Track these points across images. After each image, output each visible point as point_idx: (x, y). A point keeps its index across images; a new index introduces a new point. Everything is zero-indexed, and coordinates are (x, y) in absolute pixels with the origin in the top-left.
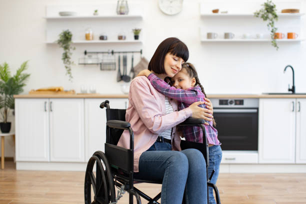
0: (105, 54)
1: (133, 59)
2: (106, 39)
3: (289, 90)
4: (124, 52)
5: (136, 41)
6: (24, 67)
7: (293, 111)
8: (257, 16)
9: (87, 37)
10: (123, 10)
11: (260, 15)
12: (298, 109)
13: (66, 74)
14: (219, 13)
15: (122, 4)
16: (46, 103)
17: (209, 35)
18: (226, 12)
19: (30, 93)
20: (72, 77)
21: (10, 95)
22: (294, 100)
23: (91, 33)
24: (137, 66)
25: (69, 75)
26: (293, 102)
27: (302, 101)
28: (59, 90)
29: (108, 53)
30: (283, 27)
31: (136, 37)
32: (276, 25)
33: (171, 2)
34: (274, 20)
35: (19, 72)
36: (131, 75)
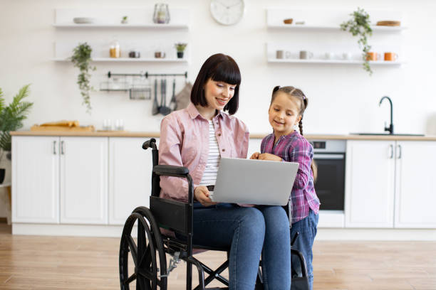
0: (136, 77)
1: (174, 85)
2: (139, 57)
3: (386, 129)
4: (162, 75)
5: (180, 60)
6: (24, 93)
7: (392, 157)
8: (345, 30)
9: (112, 53)
10: (162, 17)
11: (348, 29)
12: (398, 155)
13: (83, 104)
14: (293, 25)
15: (160, 9)
16: (55, 142)
17: (279, 54)
18: (302, 23)
19: (32, 129)
20: (90, 108)
21: (4, 131)
22: (393, 143)
23: (118, 47)
24: (179, 95)
25: (87, 104)
26: (392, 146)
27: (403, 144)
28: (73, 125)
29: (140, 75)
30: (378, 45)
31: (180, 55)
32: (369, 42)
33: (228, 8)
34: (367, 35)
35: (16, 100)
36: (172, 107)
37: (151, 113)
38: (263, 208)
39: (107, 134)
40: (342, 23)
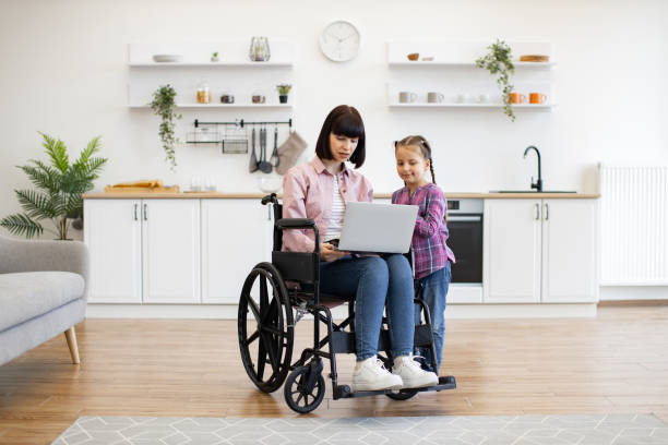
0: (229, 126)
1: (276, 135)
2: (233, 102)
3: (533, 186)
4: (261, 123)
5: (283, 105)
6: (93, 147)
7: (537, 218)
8: (481, 67)
9: (200, 97)
10: (260, 53)
11: (486, 65)
12: (545, 216)
13: (166, 160)
14: (420, 61)
15: (258, 44)
16: (136, 206)
17: (403, 97)
18: (431, 59)
19: (106, 190)
20: (175, 165)
21: (72, 193)
22: (539, 202)
23: (207, 90)
24: (284, 145)
25: (171, 160)
26: (537, 205)
27: (551, 203)
28: (156, 186)
29: (235, 124)
30: (522, 84)
31: (283, 99)
32: (511, 81)
33: (340, 41)
34: (508, 73)
35: (84, 156)
36: (274, 162)
37: (248, 170)
38: (386, 256)
39: (196, 195)
40: (477, 58)
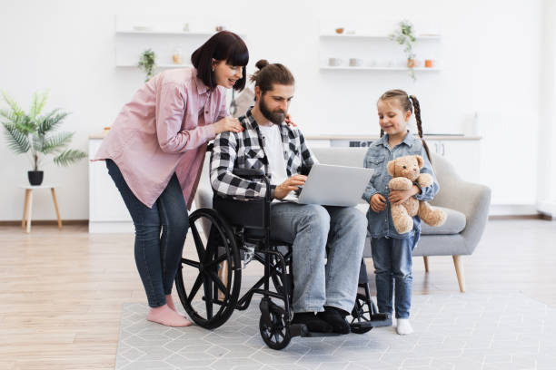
8: (392, 40)
9: (175, 59)
11: (395, 38)
12: (442, 153)
14: (344, 34)
17: (332, 62)
22: (437, 142)
24: (239, 97)
26: (436, 145)
34: (412, 44)
36: (232, 110)
40: (389, 33)
